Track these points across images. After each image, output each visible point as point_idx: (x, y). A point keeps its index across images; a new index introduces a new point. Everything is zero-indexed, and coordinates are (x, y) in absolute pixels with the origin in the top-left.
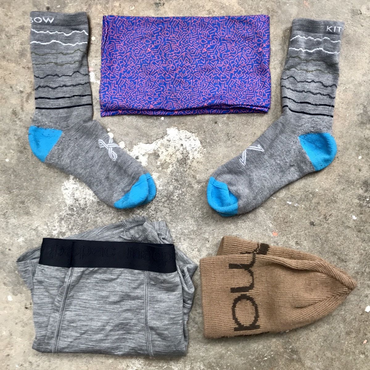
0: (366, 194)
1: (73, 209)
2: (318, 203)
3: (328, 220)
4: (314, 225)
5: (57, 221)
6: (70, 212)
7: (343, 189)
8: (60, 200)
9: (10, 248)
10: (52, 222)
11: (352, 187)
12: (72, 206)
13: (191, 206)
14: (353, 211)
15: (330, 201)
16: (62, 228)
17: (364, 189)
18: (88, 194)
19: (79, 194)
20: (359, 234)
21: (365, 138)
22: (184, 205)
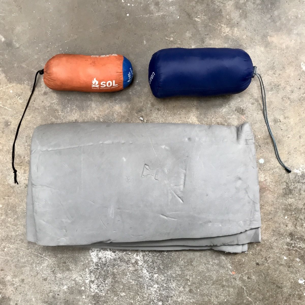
0: (292, 242)
1: (98, 265)
2: (261, 250)
3: (267, 261)
4: (259, 265)
5: (88, 273)
6: (96, 267)
7: (277, 240)
8: (89, 260)
9: (59, 293)
10: (85, 274)
11: (282, 237)
12: (97, 263)
13: (176, 258)
14: (284, 253)
15: (268, 248)
16: (92, 278)
17: (290, 238)
18: (107, 254)
19: (101, 254)
20: (289, 268)
21: (289, 204)
22: (171, 257)
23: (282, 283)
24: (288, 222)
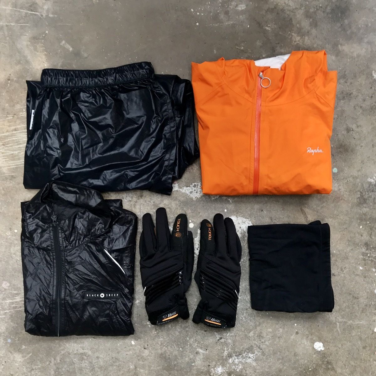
23: (358, 294)
24: (362, 232)
